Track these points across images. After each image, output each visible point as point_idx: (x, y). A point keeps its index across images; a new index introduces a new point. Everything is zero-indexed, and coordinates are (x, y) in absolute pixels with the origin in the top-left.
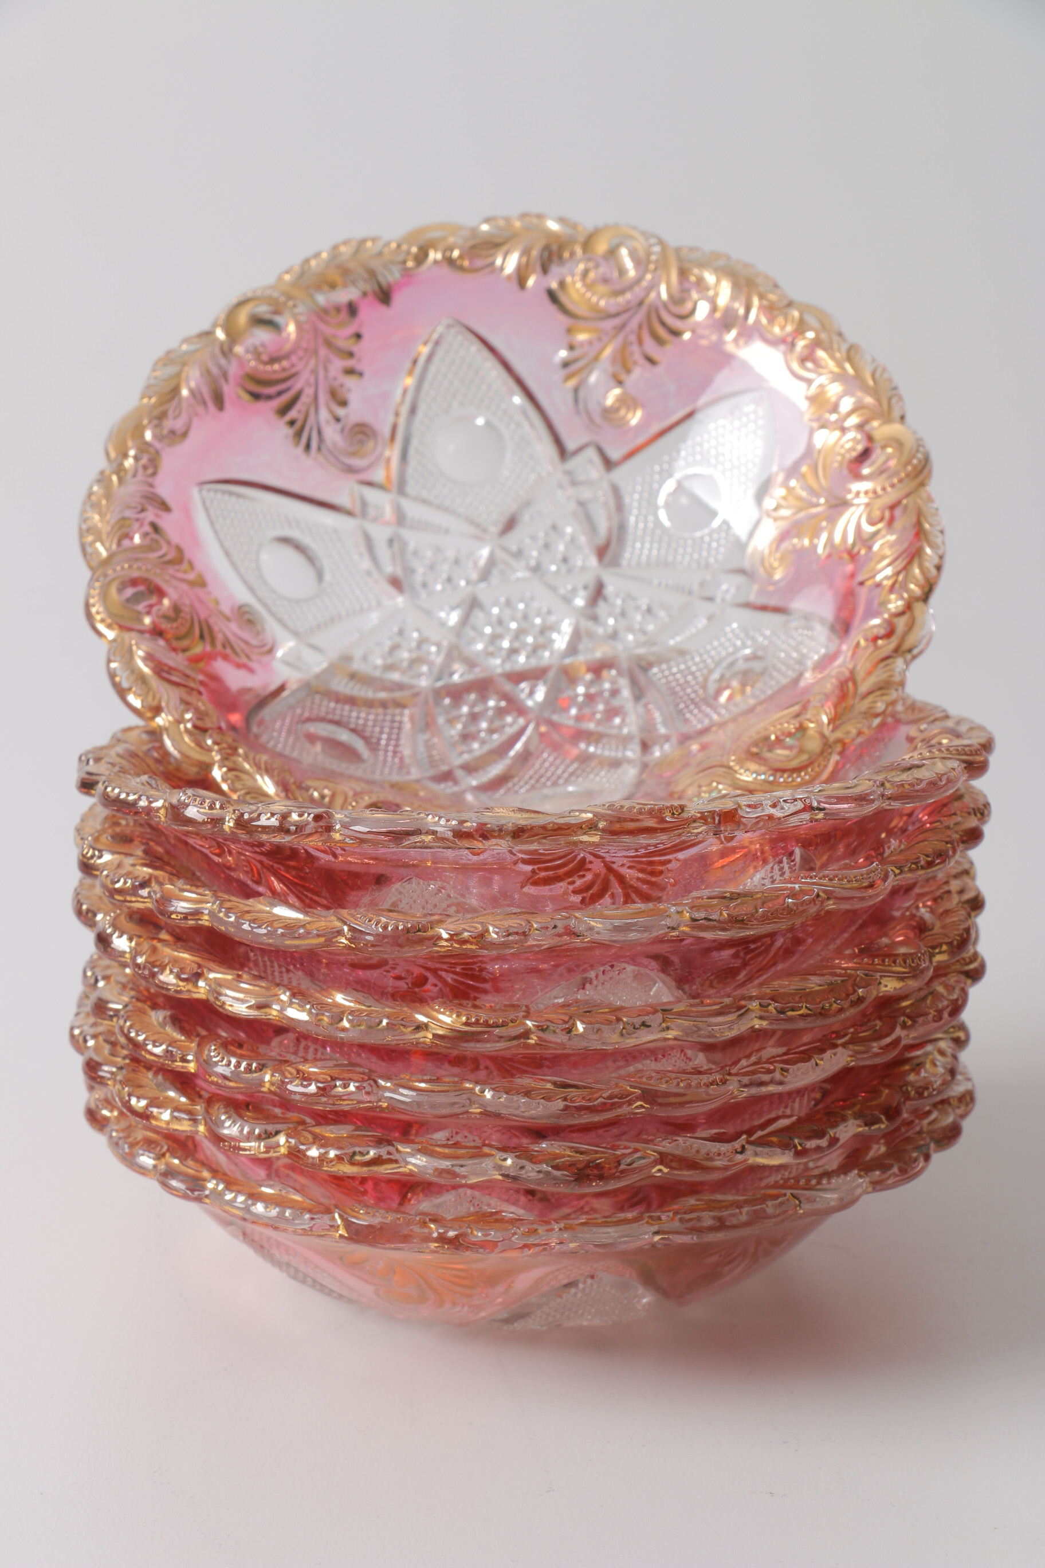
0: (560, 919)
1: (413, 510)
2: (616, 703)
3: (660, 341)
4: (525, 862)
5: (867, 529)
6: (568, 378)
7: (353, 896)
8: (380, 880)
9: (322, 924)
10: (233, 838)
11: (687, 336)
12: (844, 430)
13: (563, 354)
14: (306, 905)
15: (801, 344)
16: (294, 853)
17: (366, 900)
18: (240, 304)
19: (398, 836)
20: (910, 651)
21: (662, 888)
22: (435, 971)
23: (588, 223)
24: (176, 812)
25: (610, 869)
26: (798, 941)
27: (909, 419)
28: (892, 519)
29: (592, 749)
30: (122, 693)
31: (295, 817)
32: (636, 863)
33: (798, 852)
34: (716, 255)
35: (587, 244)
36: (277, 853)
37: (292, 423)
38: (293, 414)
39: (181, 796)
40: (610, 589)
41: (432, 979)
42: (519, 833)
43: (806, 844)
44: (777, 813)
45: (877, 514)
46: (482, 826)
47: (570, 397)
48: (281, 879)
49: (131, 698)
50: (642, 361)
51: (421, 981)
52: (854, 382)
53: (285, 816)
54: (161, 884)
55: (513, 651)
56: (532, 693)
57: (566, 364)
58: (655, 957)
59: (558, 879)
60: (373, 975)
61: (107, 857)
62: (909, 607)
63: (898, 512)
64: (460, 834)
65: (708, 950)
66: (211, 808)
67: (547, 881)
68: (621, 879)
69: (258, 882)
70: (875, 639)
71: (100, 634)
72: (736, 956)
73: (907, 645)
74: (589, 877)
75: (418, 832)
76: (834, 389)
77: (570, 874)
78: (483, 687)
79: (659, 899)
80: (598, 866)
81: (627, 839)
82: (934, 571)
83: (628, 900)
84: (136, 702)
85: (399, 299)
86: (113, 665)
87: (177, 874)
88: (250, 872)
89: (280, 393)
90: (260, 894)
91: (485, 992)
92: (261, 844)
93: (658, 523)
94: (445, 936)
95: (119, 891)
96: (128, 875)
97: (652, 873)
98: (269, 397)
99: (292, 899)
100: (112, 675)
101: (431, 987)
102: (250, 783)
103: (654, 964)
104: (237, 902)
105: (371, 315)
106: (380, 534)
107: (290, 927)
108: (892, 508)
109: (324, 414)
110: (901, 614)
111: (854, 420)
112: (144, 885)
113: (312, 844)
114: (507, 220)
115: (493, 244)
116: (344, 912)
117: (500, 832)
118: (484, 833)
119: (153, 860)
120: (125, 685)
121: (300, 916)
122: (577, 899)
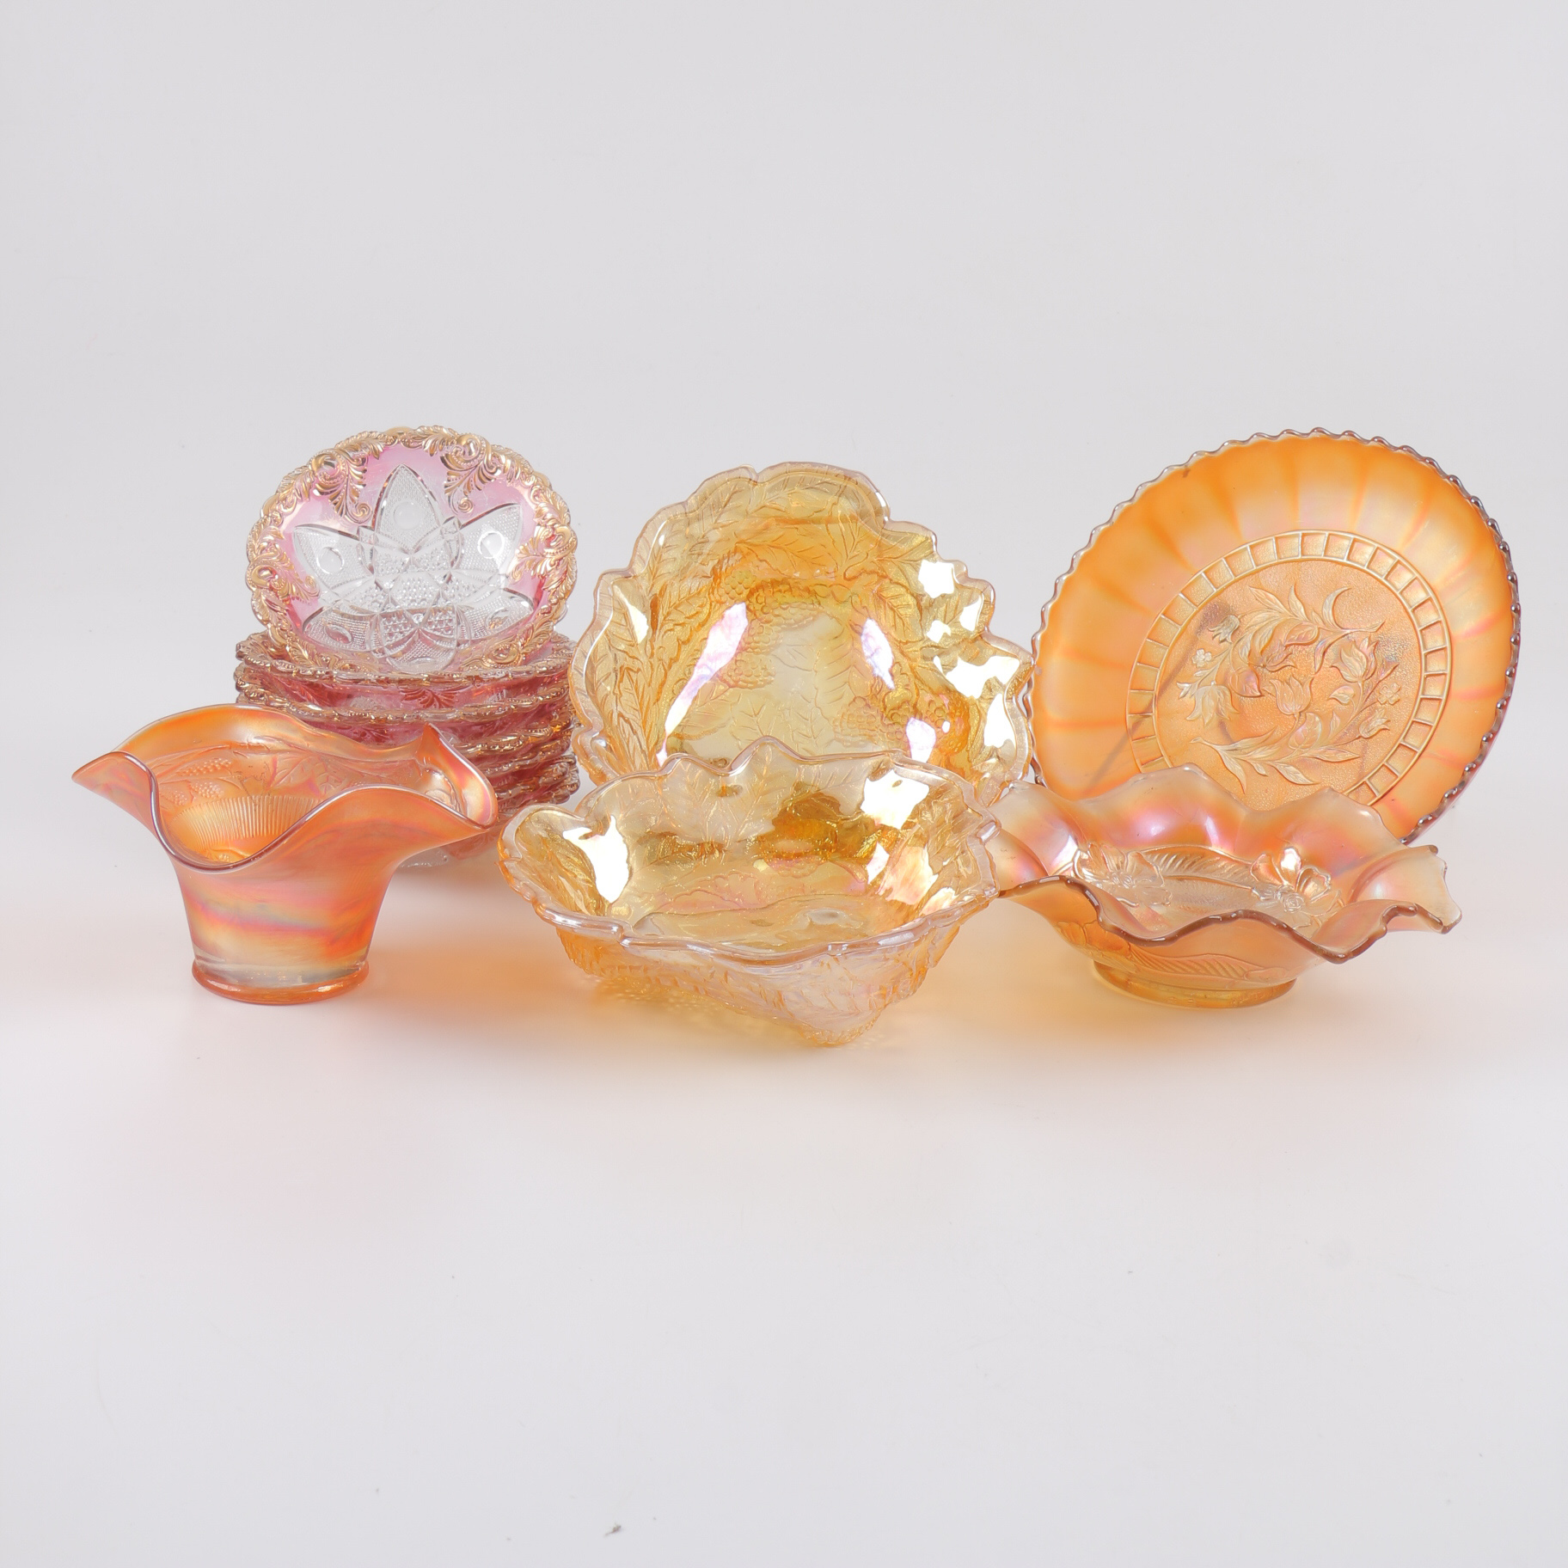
0: (415, 714)
1: (382, 539)
2: (450, 624)
3: (483, 482)
4: (403, 692)
5: (549, 568)
6: (446, 492)
7: (338, 703)
8: (350, 697)
9: (328, 712)
10: (295, 679)
11: (493, 481)
12: (546, 526)
13: (445, 482)
14: (321, 704)
15: (534, 489)
16: (317, 685)
17: (344, 703)
18: (320, 456)
19: (356, 681)
20: (557, 619)
21: (453, 703)
22: (369, 731)
23: (460, 432)
24: (273, 668)
25: (434, 696)
26: (505, 724)
27: (571, 525)
28: (558, 565)
29: (438, 643)
30: (255, 613)
31: (319, 672)
32: (444, 694)
33: (504, 691)
34: (508, 450)
35: (459, 441)
36: (311, 685)
37: (335, 504)
38: (337, 500)
39: (277, 663)
40: (454, 578)
41: (368, 734)
42: (401, 682)
43: (508, 688)
44: (496, 677)
45: (552, 563)
46: (387, 678)
47: (447, 499)
48: (312, 695)
49: (259, 616)
50: (475, 488)
51: (364, 734)
52: (553, 508)
53: (315, 672)
54: (268, 696)
55: (413, 601)
56: (418, 619)
57: (446, 487)
58: (451, 728)
59: (416, 698)
60: (347, 731)
61: (247, 685)
62: (558, 602)
63: (561, 562)
64: (379, 681)
65: (471, 726)
66: (288, 667)
67: (412, 699)
68: (438, 700)
69: (304, 696)
70: (544, 613)
71: (250, 589)
72: (481, 728)
73: (556, 616)
74: (426, 698)
75: (363, 680)
76: (546, 510)
77: (420, 696)
78: (399, 615)
79: (452, 707)
80: (429, 694)
81: (441, 685)
82: (570, 588)
83: (440, 706)
84: (261, 618)
85: (383, 457)
86: (254, 602)
87: (273, 692)
88: (301, 692)
89: (331, 492)
90: (305, 701)
91: (387, 739)
92: (306, 682)
93: (477, 552)
94: (373, 718)
95: (252, 698)
96: (255, 692)
97: (449, 697)
98: (327, 493)
99: (316, 702)
100: (253, 606)
101: (369, 737)
102: (300, 653)
103: (451, 731)
104: (296, 703)
105: (372, 461)
106: (367, 548)
107: (317, 713)
108: (560, 560)
109: (349, 500)
110: (555, 604)
111: (550, 523)
112: (262, 696)
113: (324, 683)
114: (428, 428)
115: (425, 436)
116: (336, 708)
117: (394, 681)
118: (388, 681)
119: (264, 686)
120: (257, 610)
121: (320, 709)
122: (421, 706)
